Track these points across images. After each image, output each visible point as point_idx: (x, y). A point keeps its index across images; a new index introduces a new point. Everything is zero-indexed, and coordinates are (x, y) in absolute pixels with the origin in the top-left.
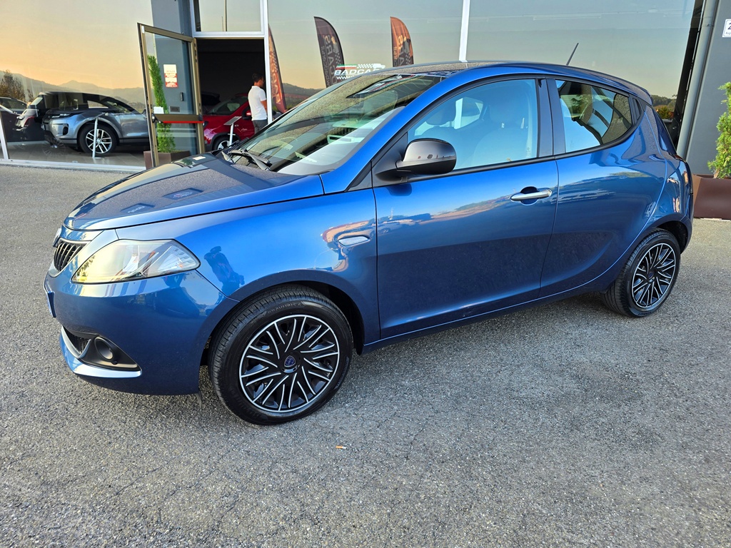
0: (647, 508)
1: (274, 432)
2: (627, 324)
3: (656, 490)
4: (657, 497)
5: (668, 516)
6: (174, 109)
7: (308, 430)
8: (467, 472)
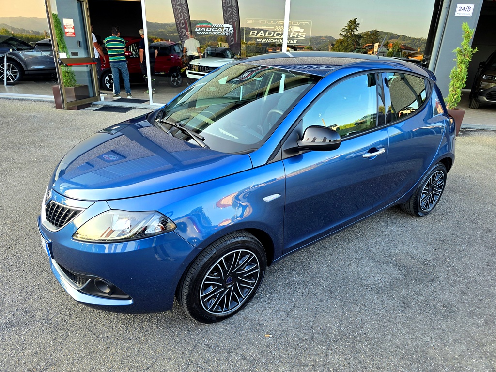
1: (220, 327)
6: (74, 54)
7: (242, 323)
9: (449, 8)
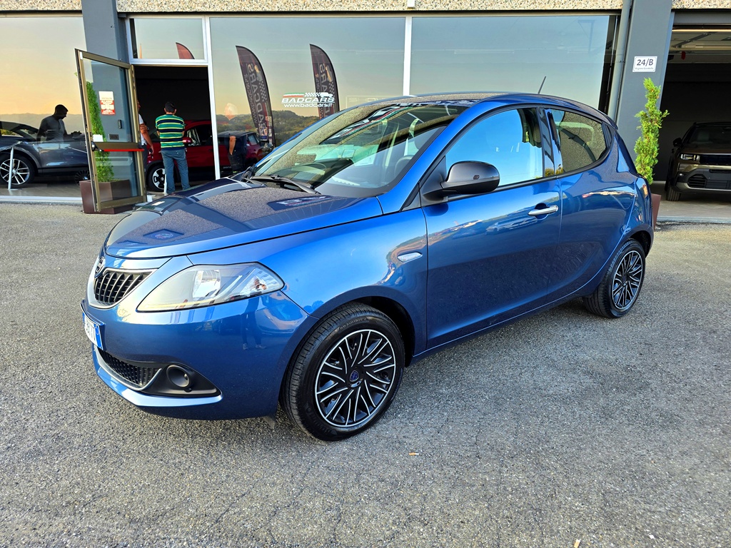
0: (697, 476)
1: (344, 446)
2: (609, 325)
3: (697, 461)
4: (701, 466)
5: (716, 480)
6: (113, 137)
7: (374, 442)
8: (537, 464)
9: (624, 62)
